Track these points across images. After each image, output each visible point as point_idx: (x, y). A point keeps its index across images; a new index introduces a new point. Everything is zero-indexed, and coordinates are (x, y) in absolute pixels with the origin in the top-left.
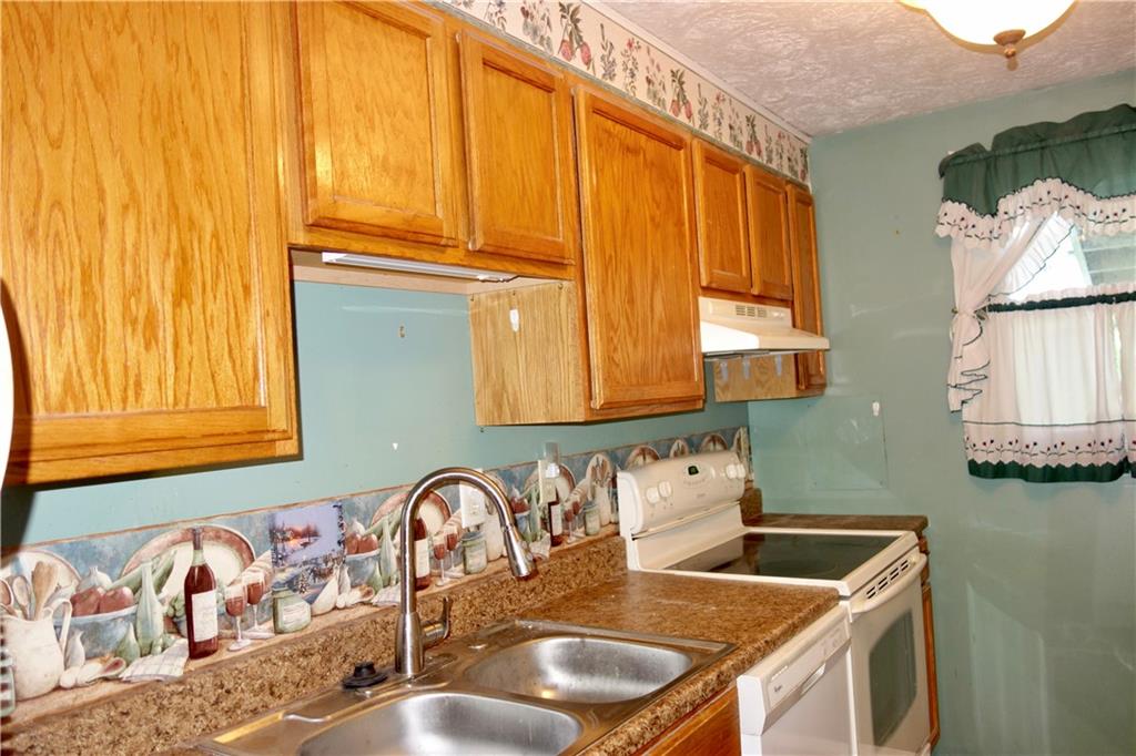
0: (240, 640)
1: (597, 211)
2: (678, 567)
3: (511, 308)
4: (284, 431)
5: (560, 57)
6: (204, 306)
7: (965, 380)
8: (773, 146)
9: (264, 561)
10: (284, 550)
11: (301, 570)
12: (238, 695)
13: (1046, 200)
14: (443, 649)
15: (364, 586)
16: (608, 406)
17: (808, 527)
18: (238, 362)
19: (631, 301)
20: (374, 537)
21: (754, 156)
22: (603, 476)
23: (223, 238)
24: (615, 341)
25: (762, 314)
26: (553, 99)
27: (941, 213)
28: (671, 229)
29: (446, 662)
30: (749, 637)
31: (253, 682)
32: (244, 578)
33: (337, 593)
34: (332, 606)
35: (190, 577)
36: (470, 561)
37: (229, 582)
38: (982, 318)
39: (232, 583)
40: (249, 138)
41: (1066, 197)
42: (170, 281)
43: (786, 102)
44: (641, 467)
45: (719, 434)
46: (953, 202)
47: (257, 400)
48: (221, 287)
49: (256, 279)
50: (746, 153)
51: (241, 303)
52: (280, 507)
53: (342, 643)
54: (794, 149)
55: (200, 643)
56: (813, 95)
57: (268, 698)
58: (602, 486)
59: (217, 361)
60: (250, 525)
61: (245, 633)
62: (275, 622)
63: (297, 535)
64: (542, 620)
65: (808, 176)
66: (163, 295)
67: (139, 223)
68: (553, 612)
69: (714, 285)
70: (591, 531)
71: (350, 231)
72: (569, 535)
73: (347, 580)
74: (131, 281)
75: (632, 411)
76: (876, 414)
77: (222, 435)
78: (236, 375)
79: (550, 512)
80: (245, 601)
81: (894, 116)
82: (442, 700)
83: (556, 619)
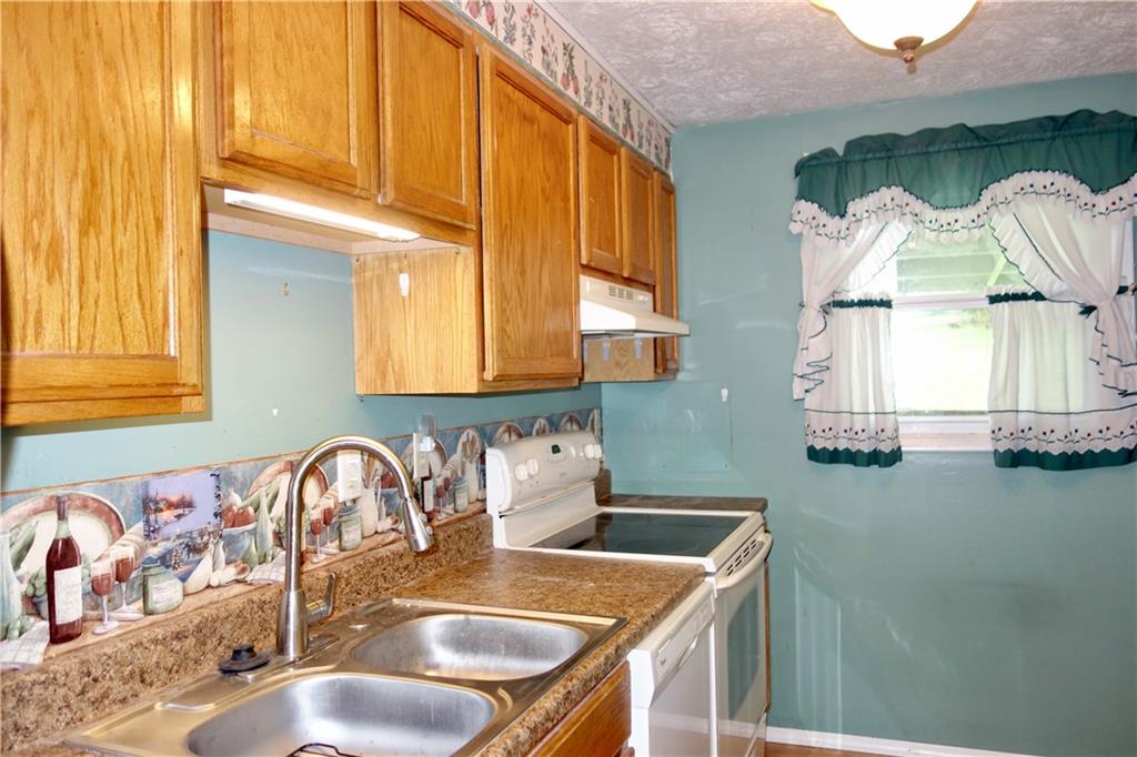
0: (106, 622)
1: (497, 178)
2: (543, 544)
3: (401, 272)
4: (195, 386)
5: (467, 13)
6: (113, 237)
7: (810, 370)
8: (644, 133)
9: (135, 534)
10: (156, 522)
11: (174, 544)
12: (107, 684)
13: (889, 206)
14: (323, 630)
15: (239, 562)
16: (499, 378)
17: (660, 507)
18: (148, 306)
19: (523, 273)
20: (251, 510)
21: (628, 139)
22: (472, 451)
23: (135, 161)
24: (508, 312)
25: (630, 296)
26: (461, 55)
27: (794, 211)
28: (558, 203)
29: (330, 642)
30: (636, 612)
31: (123, 669)
32: (112, 553)
33: (211, 570)
34: (205, 584)
35: (52, 552)
36: (345, 537)
37: (95, 558)
38: (827, 313)
39: (99, 559)
40: (166, 52)
41: (907, 205)
42: (77, 205)
43: (661, 89)
44: (507, 444)
45: (575, 415)
46: (807, 201)
47: (166, 349)
48: (132, 217)
49: (169, 212)
50: (621, 135)
51: (152, 237)
52: (154, 474)
53: (218, 624)
54: (660, 137)
55: (62, 626)
56: (688, 85)
57: (138, 686)
58: (471, 462)
59: (125, 301)
60: (121, 493)
61: (112, 614)
62: (145, 602)
63: (171, 505)
64: (420, 598)
65: (671, 164)
66: (69, 220)
67: (45, 134)
68: (429, 590)
69: (593, 264)
70: (460, 508)
71: (266, 170)
72: (439, 512)
73: (222, 556)
74: (34, 200)
75: (519, 385)
76: (724, 400)
77: (130, 386)
78: (145, 319)
79: (423, 487)
80: (113, 579)
81: (757, 114)
82: (332, 683)
83: (434, 597)
